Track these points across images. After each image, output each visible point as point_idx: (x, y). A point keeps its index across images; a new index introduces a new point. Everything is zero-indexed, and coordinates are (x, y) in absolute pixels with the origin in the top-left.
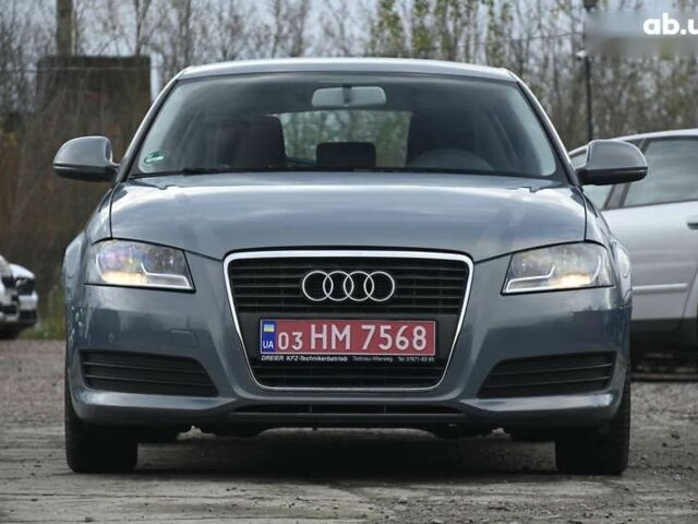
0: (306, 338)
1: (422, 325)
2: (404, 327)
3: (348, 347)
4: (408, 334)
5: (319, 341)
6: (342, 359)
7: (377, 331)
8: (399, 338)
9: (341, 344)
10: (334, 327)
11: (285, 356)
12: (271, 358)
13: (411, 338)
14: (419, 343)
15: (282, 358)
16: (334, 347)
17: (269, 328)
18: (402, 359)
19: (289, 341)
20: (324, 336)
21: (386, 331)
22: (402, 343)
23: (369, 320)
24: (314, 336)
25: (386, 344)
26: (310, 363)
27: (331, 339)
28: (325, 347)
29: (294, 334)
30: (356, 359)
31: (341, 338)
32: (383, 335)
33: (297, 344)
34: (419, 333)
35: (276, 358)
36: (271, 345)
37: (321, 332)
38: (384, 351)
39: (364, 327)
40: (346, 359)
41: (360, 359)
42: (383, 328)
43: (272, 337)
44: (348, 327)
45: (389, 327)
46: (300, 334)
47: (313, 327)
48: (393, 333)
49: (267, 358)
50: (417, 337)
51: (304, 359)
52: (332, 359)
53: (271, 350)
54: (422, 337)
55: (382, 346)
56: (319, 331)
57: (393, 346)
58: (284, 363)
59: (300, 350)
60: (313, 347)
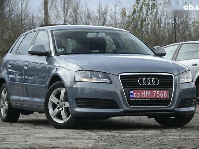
0: (140, 94)
1: (166, 91)
2: (162, 91)
3: (150, 96)
4: (163, 93)
5: (143, 95)
6: (149, 99)
7: (156, 92)
8: (161, 94)
9: (148, 95)
10: (147, 91)
11: (136, 99)
12: (133, 99)
13: (163, 94)
15: (135, 99)
16: (147, 96)
17: (132, 92)
18: (162, 99)
19: (137, 95)
20: (144, 94)
21: (158, 92)
22: (162, 95)
23: (154, 90)
24: (142, 94)
25: (158, 95)
26: (142, 100)
27: (146, 94)
28: (145, 96)
29: (138, 93)
30: (152, 99)
31: (148, 94)
32: (158, 93)
33: (138, 96)
35: (134, 99)
36: (132, 96)
37: (144, 93)
38: (158, 97)
39: (153, 91)
40: (150, 99)
41: (153, 99)
42: (158, 91)
43: (132, 94)
44: (150, 92)
45: (159, 91)
46: (139, 93)
47: (142, 91)
48: (160, 93)
49: (132, 99)
50: (165, 94)
51: (140, 99)
52: (147, 99)
53: (132, 97)
54: (166, 94)
55: (157, 96)
56: (143, 92)
57: (160, 96)
58: (136, 100)
59: (139, 97)
60: (142, 96)
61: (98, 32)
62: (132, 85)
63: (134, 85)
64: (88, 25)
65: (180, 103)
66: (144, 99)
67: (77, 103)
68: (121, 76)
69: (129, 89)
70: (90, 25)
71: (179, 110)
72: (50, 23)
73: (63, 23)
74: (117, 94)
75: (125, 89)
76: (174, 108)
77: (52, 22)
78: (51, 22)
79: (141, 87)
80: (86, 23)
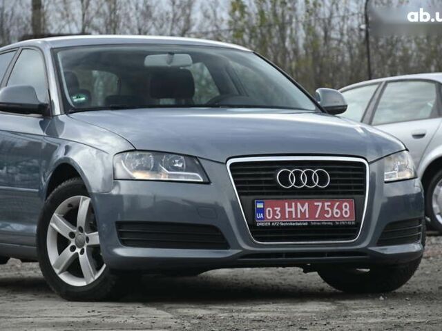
0: (283, 211)
1: (347, 202)
2: (337, 203)
3: (307, 216)
4: (340, 207)
5: (290, 213)
6: (304, 224)
7: (323, 206)
8: (335, 210)
9: (303, 214)
10: (298, 204)
11: (271, 223)
12: (262, 224)
13: (341, 210)
14: (346, 212)
15: (269, 224)
16: (299, 216)
17: (260, 206)
18: (337, 223)
19: (273, 213)
20: (293, 209)
21: (328, 206)
22: (337, 213)
23: (318, 199)
24: (287, 210)
25: (328, 214)
26: (286, 226)
27: (297, 211)
28: (294, 216)
29: (276, 209)
30: (312, 224)
31: (303, 211)
32: (326, 208)
33: (278, 215)
34: (346, 206)
35: (266, 224)
36: (262, 216)
37: (292, 207)
38: (327, 218)
39: (316, 204)
40: (306, 224)
41: (315, 223)
42: (326, 204)
43: (262, 211)
44: (307, 204)
45: (329, 204)
46: (279, 209)
47: (287, 204)
48: (331, 207)
49: (260, 224)
50: (344, 210)
51: (282, 224)
52: (299, 224)
53: (261, 219)
54: (347, 209)
55: (326, 215)
56: (290, 206)
57: (332, 216)
58: (271, 227)
59: (280, 219)
60: (287, 217)
61: (172, 54)
62: (262, 188)
63: (267, 188)
64: (145, 34)
65: (384, 234)
66: (291, 224)
67: (120, 234)
68: (232, 165)
69: (252, 197)
70: (150, 35)
71: (381, 252)
72: (48, 30)
73: (78, 30)
74: (222, 210)
75: (243, 197)
76: (369, 246)
77: (52, 28)
78: (49, 28)
79: (284, 194)
80: (140, 30)
